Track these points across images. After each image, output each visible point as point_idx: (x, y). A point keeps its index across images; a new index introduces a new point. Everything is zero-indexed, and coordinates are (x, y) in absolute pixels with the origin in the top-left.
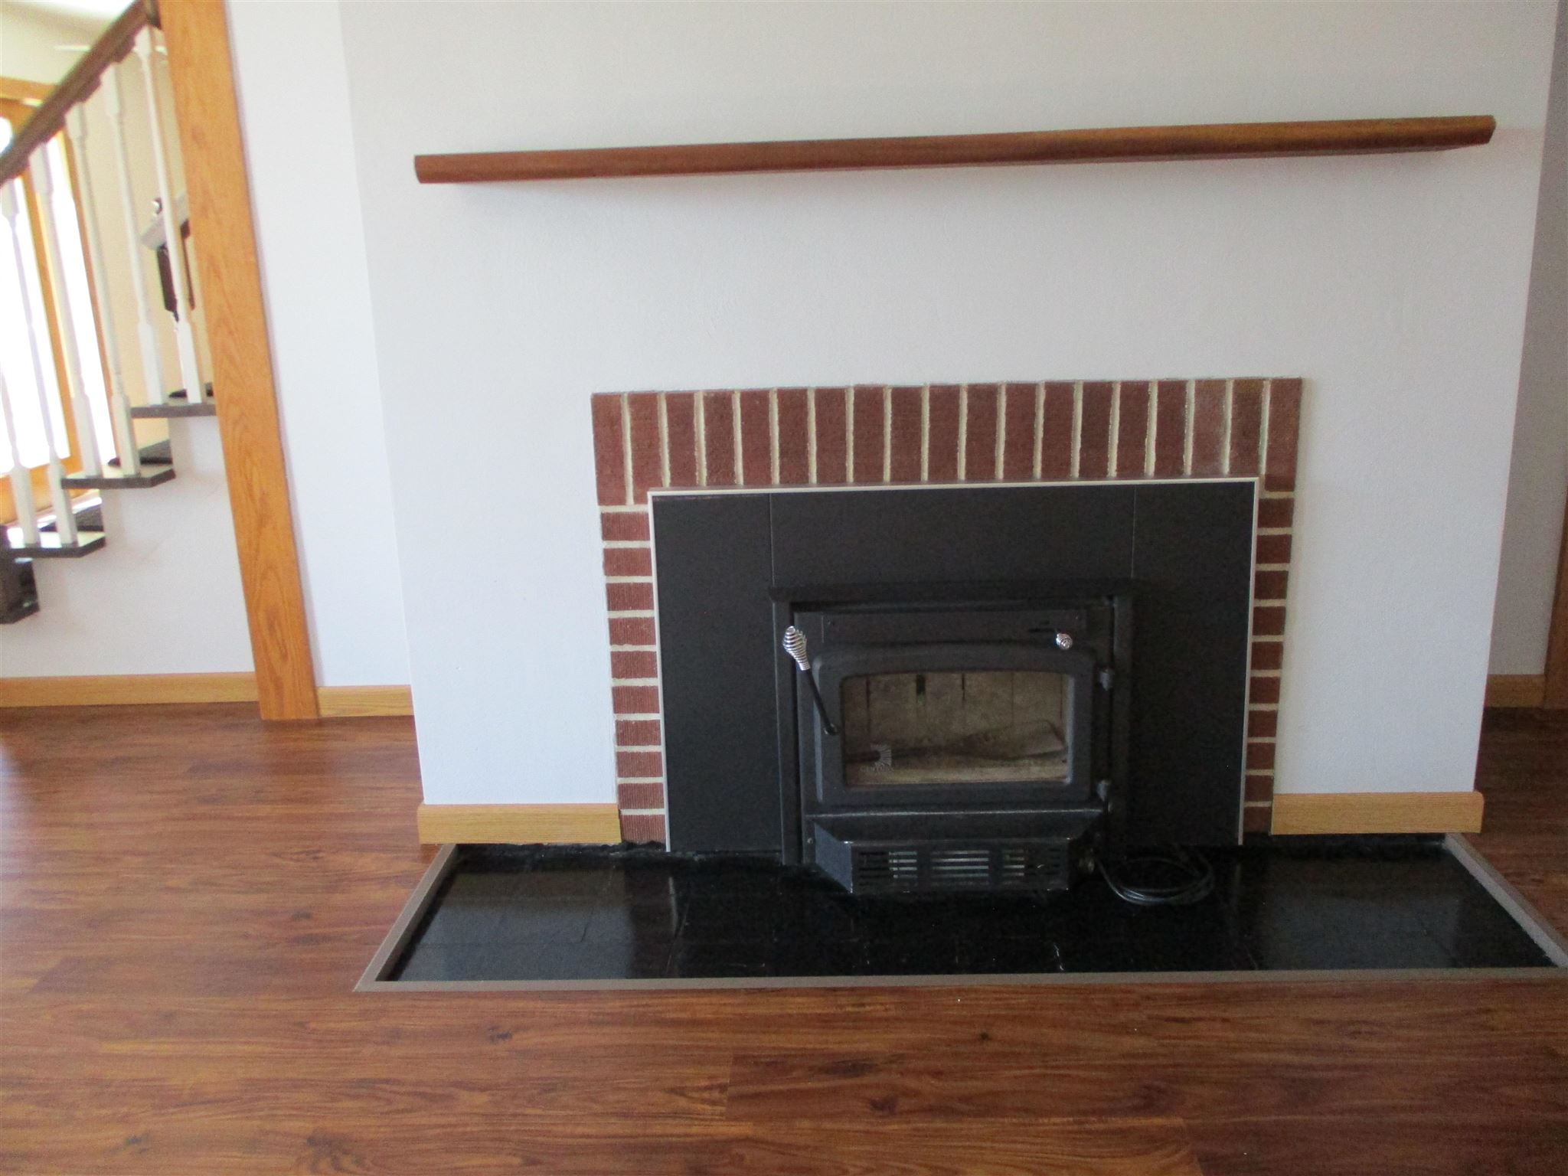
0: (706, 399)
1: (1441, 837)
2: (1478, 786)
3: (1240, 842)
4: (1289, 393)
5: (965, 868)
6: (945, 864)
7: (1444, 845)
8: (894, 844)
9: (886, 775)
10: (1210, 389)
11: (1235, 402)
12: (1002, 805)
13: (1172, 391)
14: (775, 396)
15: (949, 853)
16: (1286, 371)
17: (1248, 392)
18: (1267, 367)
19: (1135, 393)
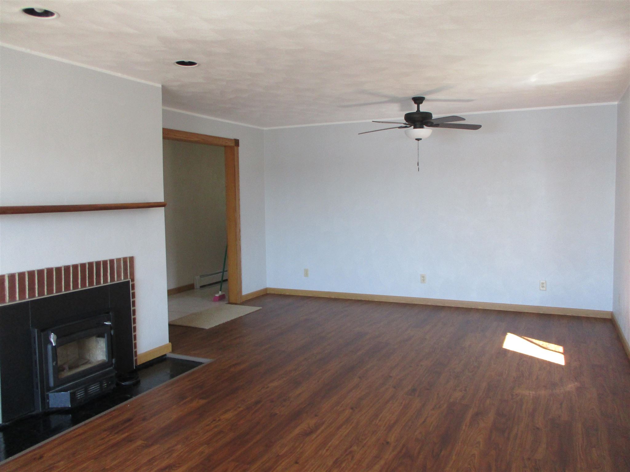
0: (8, 276)
1: (165, 355)
2: (170, 341)
3: (135, 368)
4: (132, 259)
5: (95, 389)
6: (90, 390)
7: (166, 357)
8: (76, 389)
9: (67, 373)
10: (119, 260)
11: (123, 263)
12: (91, 373)
13: (112, 261)
14: (27, 273)
15: (90, 386)
16: (131, 255)
17: (125, 259)
18: (128, 255)
19: (105, 262)
